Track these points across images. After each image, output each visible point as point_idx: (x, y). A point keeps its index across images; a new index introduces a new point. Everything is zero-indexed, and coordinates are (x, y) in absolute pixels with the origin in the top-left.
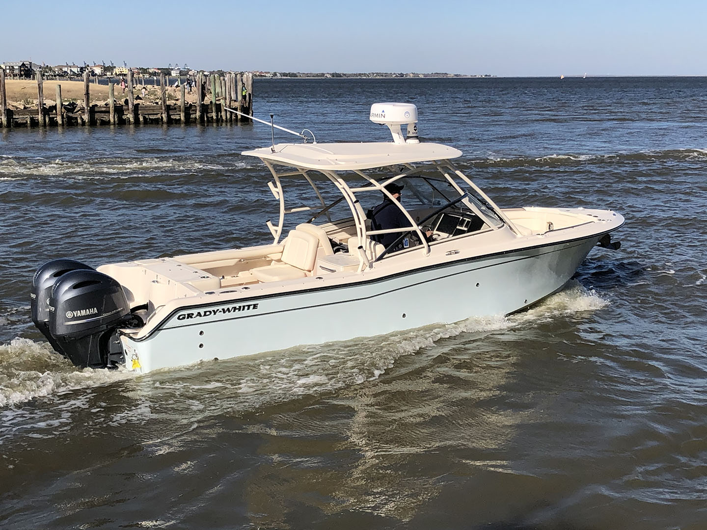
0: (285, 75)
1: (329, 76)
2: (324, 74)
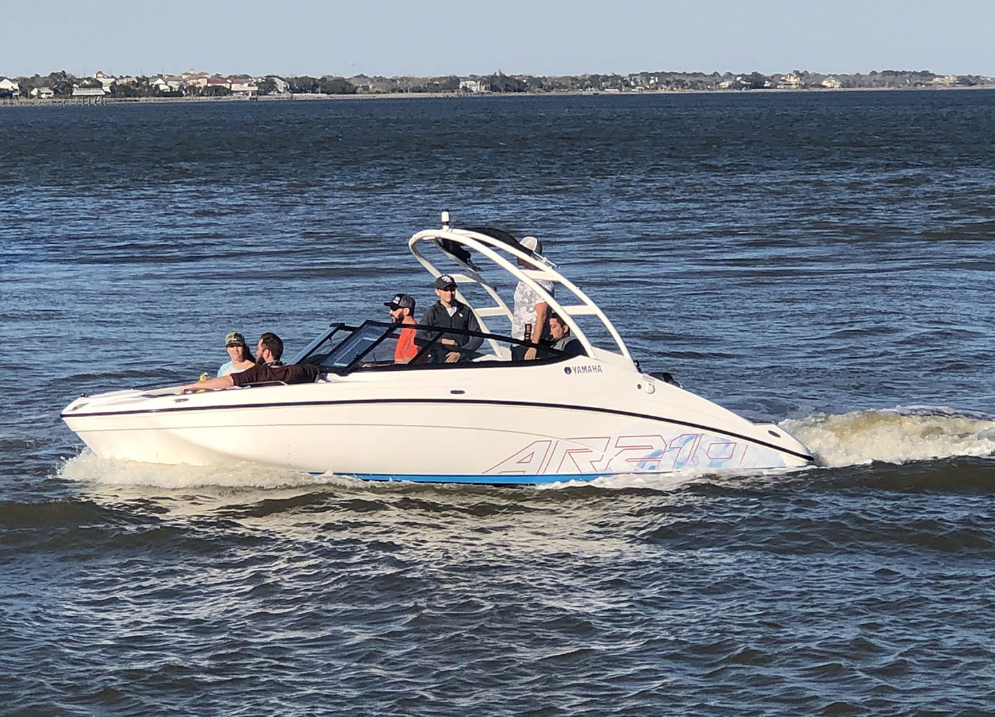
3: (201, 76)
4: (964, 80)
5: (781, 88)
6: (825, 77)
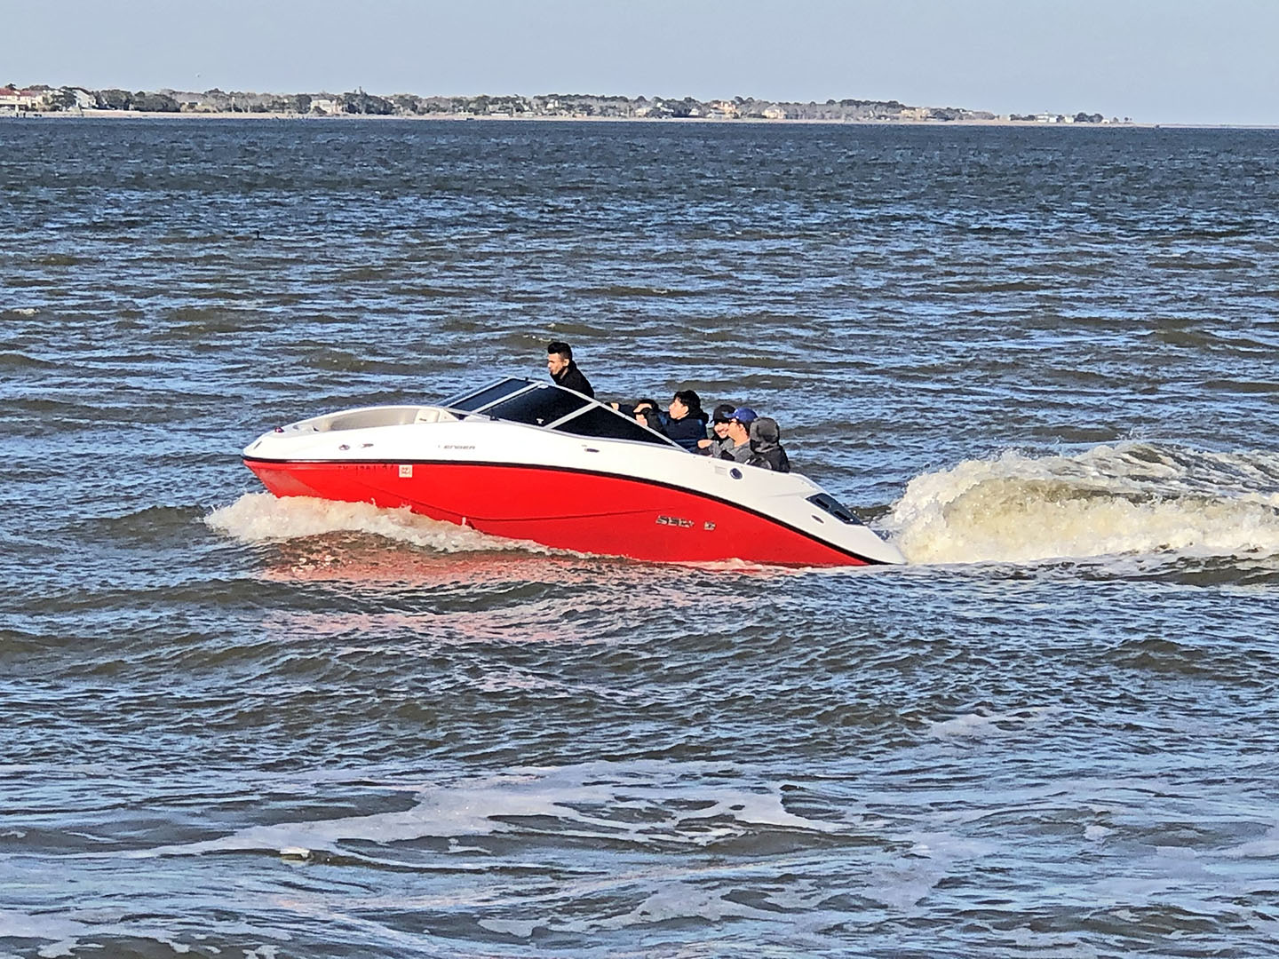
4: (938, 114)
5: (712, 118)
6: (767, 105)
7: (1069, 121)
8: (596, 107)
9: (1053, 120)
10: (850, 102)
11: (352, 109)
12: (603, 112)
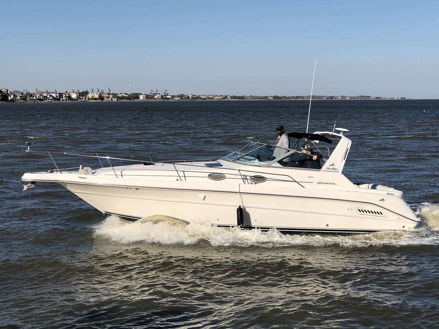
0: (234, 97)
1: (271, 98)
2: (267, 97)
3: (211, 95)
4: (377, 98)
5: (337, 99)
6: (347, 97)
7: (400, 99)
8: (317, 98)
9: (397, 99)
10: (361, 96)
11: (275, 98)
12: (318, 99)
